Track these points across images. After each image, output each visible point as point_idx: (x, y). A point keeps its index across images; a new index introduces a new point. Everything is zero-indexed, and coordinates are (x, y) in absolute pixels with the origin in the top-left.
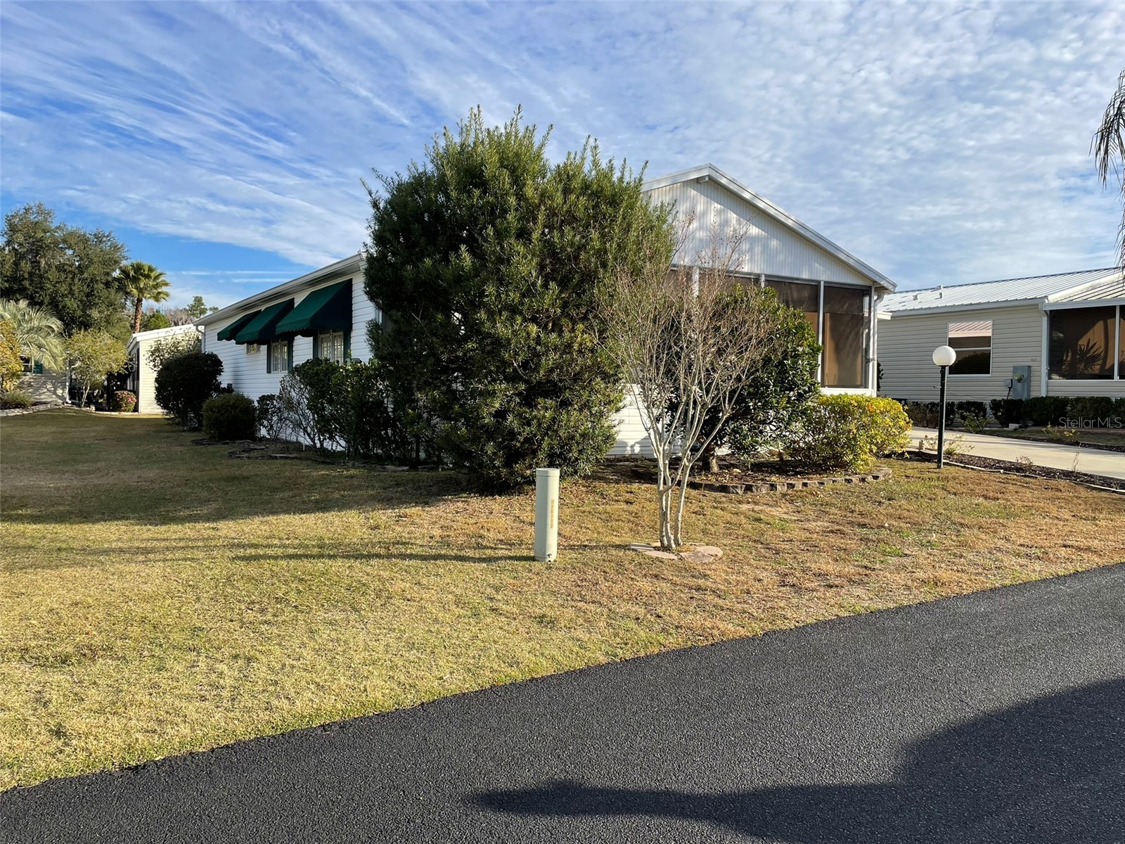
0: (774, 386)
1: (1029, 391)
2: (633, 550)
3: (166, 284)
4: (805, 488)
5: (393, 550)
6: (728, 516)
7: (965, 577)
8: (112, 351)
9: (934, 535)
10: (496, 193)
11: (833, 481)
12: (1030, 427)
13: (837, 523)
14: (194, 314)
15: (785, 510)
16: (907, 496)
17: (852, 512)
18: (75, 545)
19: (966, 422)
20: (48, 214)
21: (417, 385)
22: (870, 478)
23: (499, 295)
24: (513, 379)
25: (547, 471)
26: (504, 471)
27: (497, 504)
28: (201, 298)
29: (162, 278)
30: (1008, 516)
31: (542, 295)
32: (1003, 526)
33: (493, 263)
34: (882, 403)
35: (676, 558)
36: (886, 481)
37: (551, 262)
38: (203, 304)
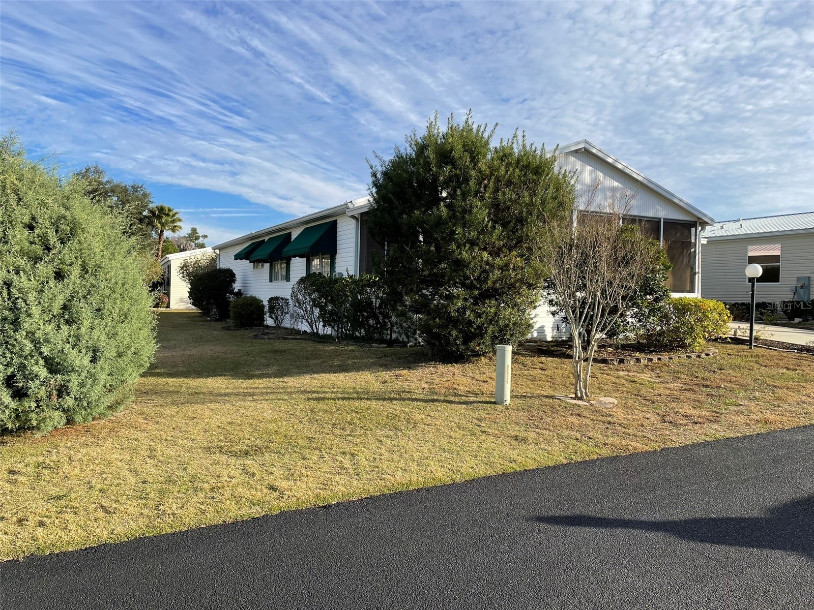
0: (640, 292)
1: (809, 294)
2: (558, 399)
3: (180, 220)
4: (660, 362)
5: (403, 395)
6: (613, 379)
7: (785, 419)
8: (153, 267)
9: (757, 392)
10: (461, 168)
11: (679, 357)
12: (810, 321)
13: (688, 385)
14: (191, 240)
15: (649, 376)
16: (733, 367)
17: (697, 377)
18: (204, 390)
19: (765, 317)
20: (101, 173)
21: (406, 291)
22: (703, 355)
23: (464, 234)
24: (470, 287)
25: (504, 347)
26: (462, 347)
27: (456, 368)
28: (196, 229)
29: (177, 216)
30: (806, 381)
31: (491, 233)
32: (804, 387)
33: (460, 213)
34: (712, 304)
35: (588, 404)
36: (715, 357)
37: (494, 211)
38: (197, 233)
